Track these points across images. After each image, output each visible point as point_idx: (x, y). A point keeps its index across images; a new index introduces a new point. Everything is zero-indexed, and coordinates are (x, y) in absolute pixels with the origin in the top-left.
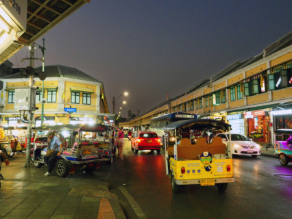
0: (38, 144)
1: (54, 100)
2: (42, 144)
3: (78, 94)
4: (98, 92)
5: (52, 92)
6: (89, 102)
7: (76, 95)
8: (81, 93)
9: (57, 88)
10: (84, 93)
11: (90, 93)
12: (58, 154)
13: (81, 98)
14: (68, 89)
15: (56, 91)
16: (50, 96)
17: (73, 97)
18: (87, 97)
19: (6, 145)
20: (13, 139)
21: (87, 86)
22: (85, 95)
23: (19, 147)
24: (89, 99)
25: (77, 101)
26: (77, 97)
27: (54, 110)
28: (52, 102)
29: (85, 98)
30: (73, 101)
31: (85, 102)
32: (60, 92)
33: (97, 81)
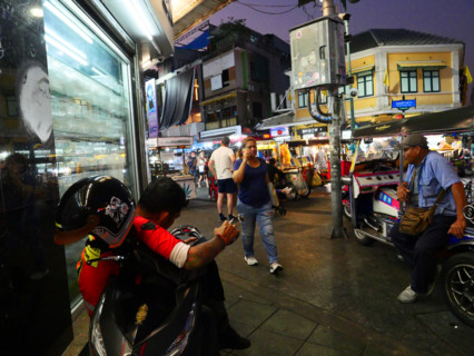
0: (364, 181)
1: (369, 92)
2: (374, 181)
3: (413, 74)
4: (454, 64)
5: (365, 77)
6: (436, 88)
7: (409, 77)
8: (420, 72)
9: (373, 69)
10: (424, 69)
11: (438, 69)
12: (455, 227)
13: (420, 81)
14: (394, 68)
15: (372, 75)
16: (361, 86)
17: (405, 81)
18: (431, 77)
19: (295, 176)
20: (305, 164)
21: (431, 55)
22: (427, 74)
23: (317, 180)
24: (435, 81)
25: (413, 88)
26: (413, 81)
27: (371, 109)
28: (365, 95)
29: (427, 81)
30: (405, 89)
31: (428, 88)
32: (380, 75)
33: (452, 42)
